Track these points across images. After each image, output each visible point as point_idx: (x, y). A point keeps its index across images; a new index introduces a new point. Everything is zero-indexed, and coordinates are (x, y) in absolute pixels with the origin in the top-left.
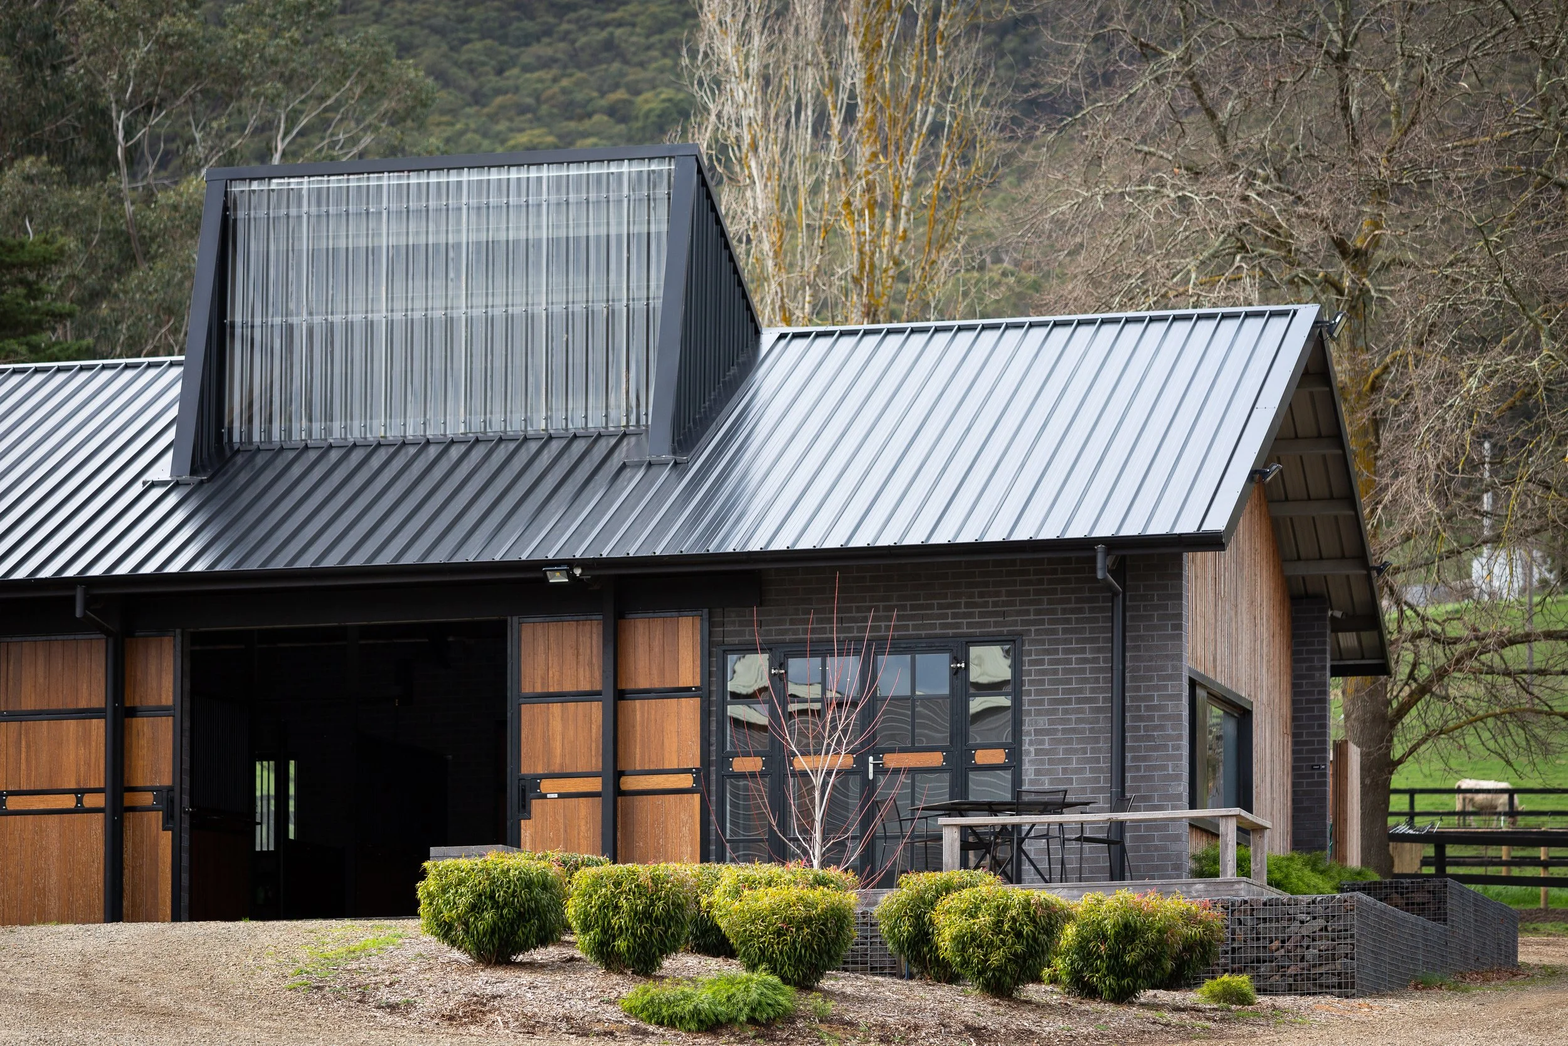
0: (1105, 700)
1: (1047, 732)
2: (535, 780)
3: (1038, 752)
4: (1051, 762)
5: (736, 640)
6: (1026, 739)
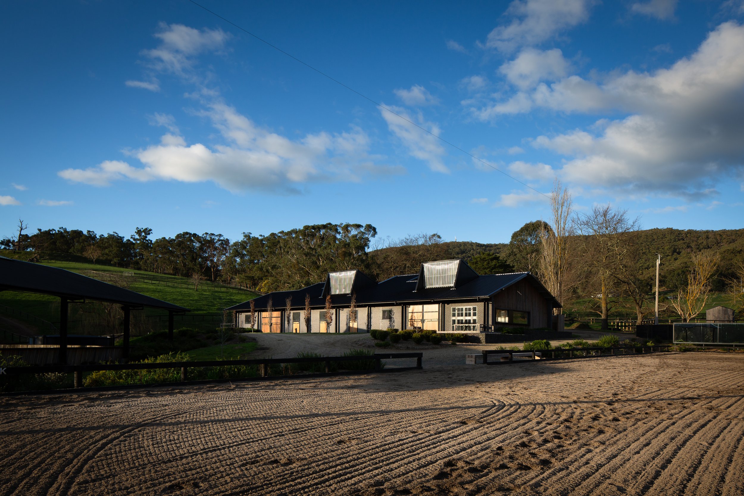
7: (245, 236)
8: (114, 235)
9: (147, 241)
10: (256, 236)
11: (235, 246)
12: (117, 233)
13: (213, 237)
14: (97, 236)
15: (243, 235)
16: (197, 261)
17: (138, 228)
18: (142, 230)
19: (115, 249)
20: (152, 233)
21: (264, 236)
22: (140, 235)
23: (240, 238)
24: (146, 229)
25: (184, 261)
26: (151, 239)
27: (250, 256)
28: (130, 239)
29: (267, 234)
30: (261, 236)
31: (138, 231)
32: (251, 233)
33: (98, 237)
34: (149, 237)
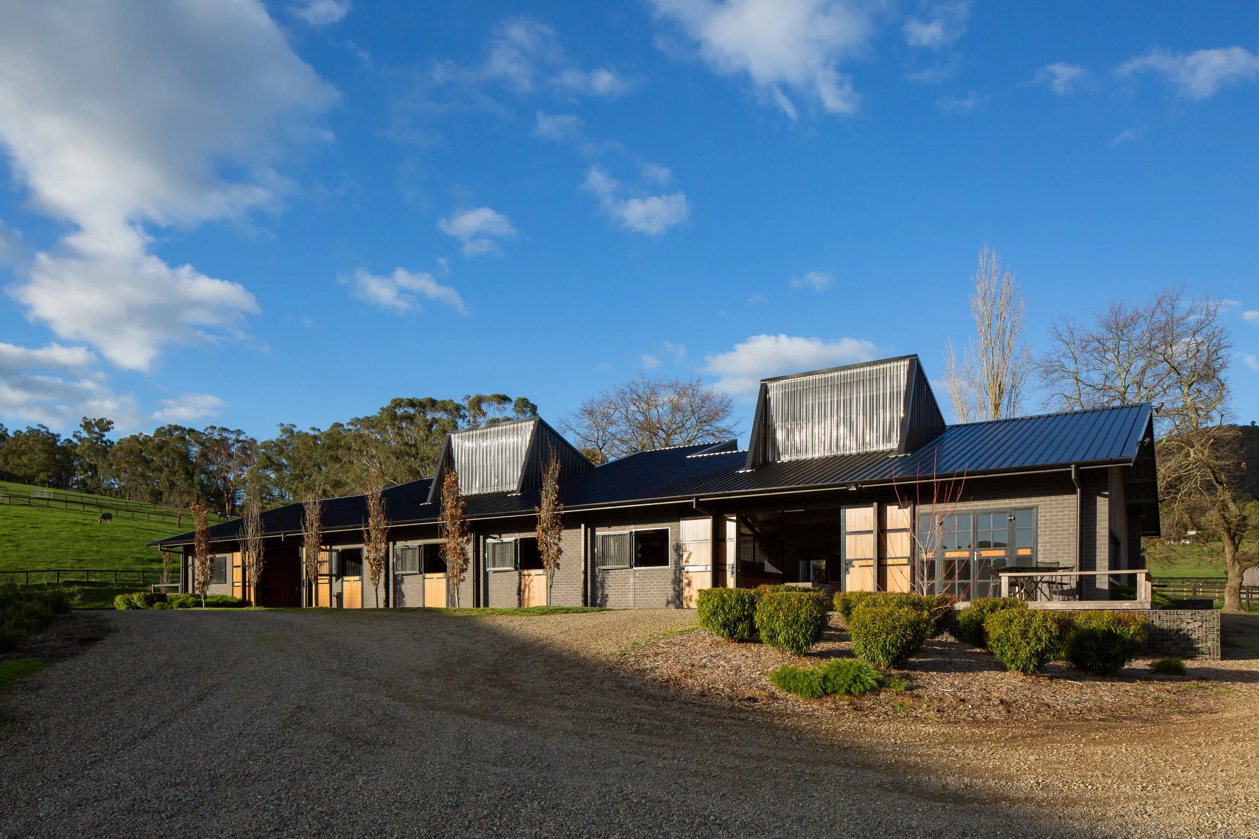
0: (1073, 530)
1: (1048, 542)
2: (851, 561)
3: (1044, 550)
4: (1050, 554)
5: (924, 511)
6: (1039, 545)
7: (285, 431)
8: (39, 430)
9: (105, 442)
10: (304, 431)
11: (265, 448)
12: (44, 427)
13: (225, 434)
14: (8, 432)
15: (279, 428)
16: (196, 478)
17: (85, 418)
18: (93, 422)
19: (40, 457)
20: (113, 428)
21: (319, 430)
22: (90, 432)
23: (274, 434)
24: (102, 420)
25: (171, 479)
26: (111, 440)
27: (295, 468)
28: (72, 438)
29: (325, 427)
30: (314, 429)
31: (86, 423)
32: (295, 426)
33: (11, 434)
34: (108, 436)
